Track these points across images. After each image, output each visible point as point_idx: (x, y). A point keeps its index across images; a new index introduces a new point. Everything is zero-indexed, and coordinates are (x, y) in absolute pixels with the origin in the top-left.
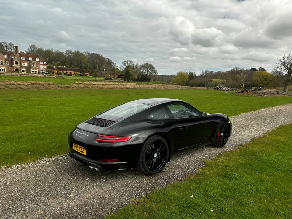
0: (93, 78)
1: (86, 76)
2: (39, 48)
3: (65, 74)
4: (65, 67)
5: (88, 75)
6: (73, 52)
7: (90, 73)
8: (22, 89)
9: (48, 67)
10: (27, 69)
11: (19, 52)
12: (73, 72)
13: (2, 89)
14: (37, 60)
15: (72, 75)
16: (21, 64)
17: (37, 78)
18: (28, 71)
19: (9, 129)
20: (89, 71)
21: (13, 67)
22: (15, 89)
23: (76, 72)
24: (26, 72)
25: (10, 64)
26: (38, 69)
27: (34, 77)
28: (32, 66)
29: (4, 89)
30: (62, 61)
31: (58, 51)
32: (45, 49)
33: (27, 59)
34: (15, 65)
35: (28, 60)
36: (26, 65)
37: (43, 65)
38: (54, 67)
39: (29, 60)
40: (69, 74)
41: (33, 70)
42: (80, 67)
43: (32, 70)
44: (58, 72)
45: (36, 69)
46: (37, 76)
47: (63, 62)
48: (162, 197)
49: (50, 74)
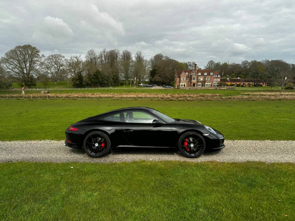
0: (269, 88)
1: (261, 86)
2: (216, 62)
3: (238, 86)
4: (239, 78)
5: (264, 85)
6: (249, 63)
7: (267, 83)
8: (188, 100)
9: (221, 80)
10: (202, 83)
11: (197, 69)
12: (247, 83)
14: (212, 74)
15: (245, 87)
16: (197, 78)
18: (203, 85)
20: (265, 81)
21: (191, 82)
22: (183, 100)
23: (250, 83)
24: (201, 86)
25: (190, 80)
26: (211, 82)
27: (207, 89)
28: (207, 80)
29: (175, 100)
30: (237, 73)
31: (234, 63)
32: (222, 63)
33: (202, 75)
34: (193, 81)
35: (204, 75)
36: (202, 80)
37: (217, 78)
38: (228, 79)
39: (205, 75)
40: (242, 85)
41: (207, 84)
42: (256, 77)
43: (206, 84)
44: (231, 83)
45: (209, 82)
46: (209, 89)
47: (238, 74)
49: (221, 86)
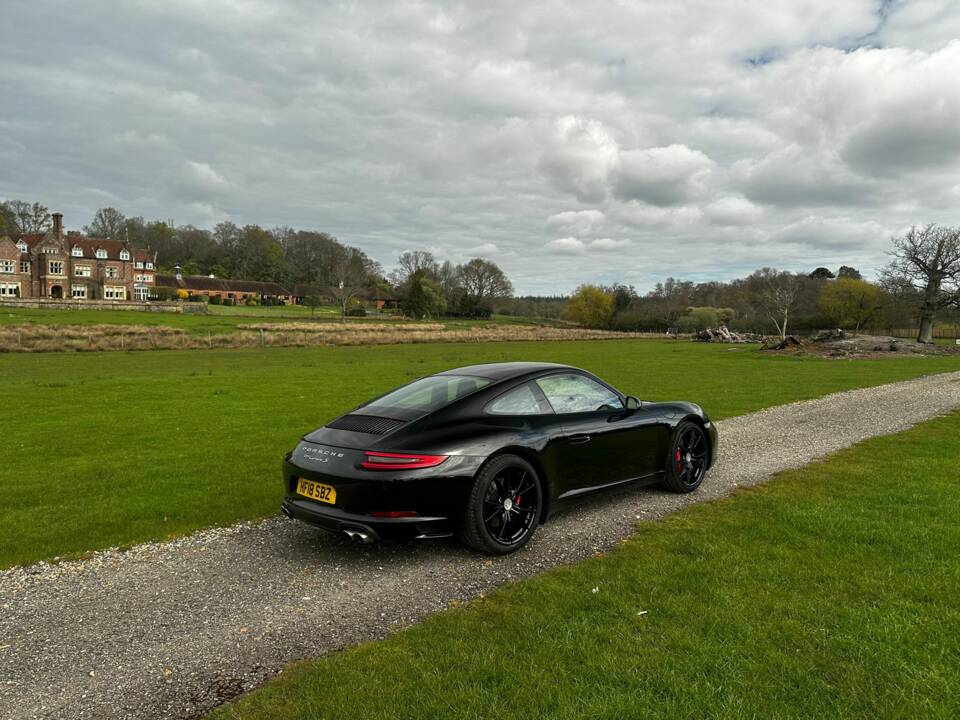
0: (306, 311)
1: (282, 303)
2: (128, 217)
3: (213, 301)
4: (212, 276)
5: (288, 302)
6: (239, 230)
7: (295, 295)
8: (79, 350)
9: (158, 279)
10: (88, 286)
11: (65, 232)
12: (239, 294)
13: (13, 351)
14: (124, 256)
15: (235, 304)
16: (70, 270)
17: (121, 313)
18: (95, 294)
19: (82, 463)
20: (291, 290)
21: (43, 282)
22: (56, 350)
23: (249, 294)
24: (85, 297)
25: (36, 273)
26: (127, 284)
27: (113, 310)
28: (108, 275)
29: (20, 351)
30: (202, 259)
31: (190, 226)
32: (149, 220)
33: (89, 256)
34: (50, 276)
35: (95, 258)
36: (87, 274)
37: (143, 271)
38: (179, 277)
39: (98, 256)
40: (225, 300)
41: (111, 290)
42: (263, 275)
43: (106, 290)
44: (189, 293)
45: (118, 285)
46: (122, 307)
47: (206, 262)
48: (526, 593)
49: (164, 300)
